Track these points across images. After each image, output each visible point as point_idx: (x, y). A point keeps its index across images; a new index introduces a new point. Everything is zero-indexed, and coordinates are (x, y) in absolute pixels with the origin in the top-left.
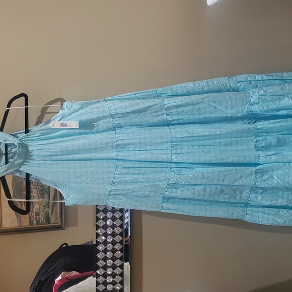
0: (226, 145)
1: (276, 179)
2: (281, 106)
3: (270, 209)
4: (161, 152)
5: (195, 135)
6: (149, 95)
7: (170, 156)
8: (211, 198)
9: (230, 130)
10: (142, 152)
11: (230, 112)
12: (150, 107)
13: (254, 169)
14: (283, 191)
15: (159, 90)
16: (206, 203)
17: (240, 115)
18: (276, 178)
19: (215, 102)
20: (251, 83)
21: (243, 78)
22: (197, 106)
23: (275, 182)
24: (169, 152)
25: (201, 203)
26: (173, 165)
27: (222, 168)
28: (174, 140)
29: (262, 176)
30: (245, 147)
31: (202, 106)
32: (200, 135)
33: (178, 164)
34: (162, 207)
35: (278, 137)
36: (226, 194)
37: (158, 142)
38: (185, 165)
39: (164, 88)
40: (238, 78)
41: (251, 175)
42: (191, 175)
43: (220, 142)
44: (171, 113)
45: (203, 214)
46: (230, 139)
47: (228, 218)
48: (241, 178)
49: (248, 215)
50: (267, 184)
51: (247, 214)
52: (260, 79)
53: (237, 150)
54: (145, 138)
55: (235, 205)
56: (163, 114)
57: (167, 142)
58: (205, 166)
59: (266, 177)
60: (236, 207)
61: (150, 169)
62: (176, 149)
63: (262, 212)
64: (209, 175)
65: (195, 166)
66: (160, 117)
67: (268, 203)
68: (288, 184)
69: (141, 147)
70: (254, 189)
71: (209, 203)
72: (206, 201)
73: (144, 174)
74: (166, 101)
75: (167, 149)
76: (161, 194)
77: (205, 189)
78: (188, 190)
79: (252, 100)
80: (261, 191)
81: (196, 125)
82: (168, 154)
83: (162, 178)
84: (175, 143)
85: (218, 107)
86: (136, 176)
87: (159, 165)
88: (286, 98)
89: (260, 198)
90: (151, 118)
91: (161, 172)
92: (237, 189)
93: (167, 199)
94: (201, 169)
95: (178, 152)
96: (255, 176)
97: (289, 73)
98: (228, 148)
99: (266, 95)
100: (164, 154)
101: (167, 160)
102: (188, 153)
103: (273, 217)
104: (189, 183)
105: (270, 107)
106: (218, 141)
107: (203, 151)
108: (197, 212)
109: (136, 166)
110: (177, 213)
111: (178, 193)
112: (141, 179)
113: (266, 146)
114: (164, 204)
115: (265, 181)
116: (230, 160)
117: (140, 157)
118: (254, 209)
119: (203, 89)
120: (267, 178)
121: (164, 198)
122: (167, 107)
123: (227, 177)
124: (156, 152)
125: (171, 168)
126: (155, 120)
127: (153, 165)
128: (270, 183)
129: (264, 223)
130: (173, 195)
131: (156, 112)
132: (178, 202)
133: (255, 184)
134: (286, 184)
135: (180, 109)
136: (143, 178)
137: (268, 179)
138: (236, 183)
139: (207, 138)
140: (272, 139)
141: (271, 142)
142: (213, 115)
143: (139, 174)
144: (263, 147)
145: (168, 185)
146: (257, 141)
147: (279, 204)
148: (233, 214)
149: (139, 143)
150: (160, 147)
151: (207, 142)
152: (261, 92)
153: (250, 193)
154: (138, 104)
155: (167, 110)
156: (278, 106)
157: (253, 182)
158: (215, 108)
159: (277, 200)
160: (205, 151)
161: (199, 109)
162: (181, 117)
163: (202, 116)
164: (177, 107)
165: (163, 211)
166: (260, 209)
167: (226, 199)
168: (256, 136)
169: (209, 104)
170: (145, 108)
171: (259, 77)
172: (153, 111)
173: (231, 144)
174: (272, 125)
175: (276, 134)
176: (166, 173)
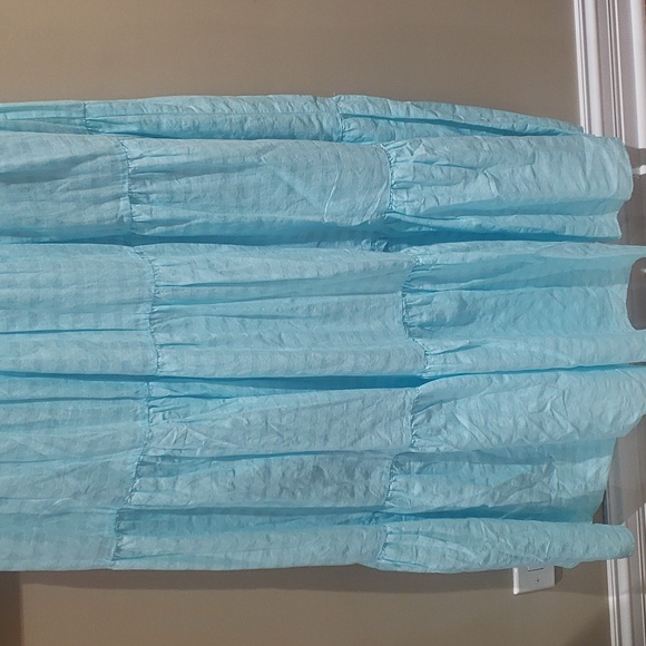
0: (326, 316)
1: (465, 425)
2: (469, 200)
3: (446, 520)
4: (114, 337)
5: (237, 278)
6: (57, 120)
7: (151, 354)
8: (285, 500)
9: (343, 268)
10: (39, 338)
11: (330, 211)
12: (75, 161)
13: (411, 394)
14: (470, 462)
15: (95, 108)
16: (260, 519)
17: (356, 222)
18: (464, 421)
19: (293, 170)
20: (377, 125)
21: (356, 106)
22: (235, 178)
23: (466, 435)
24: (145, 337)
25: (244, 519)
26: (158, 389)
27: (321, 396)
28: (164, 294)
29: (429, 417)
30: (376, 325)
31: (251, 178)
32: (256, 277)
33: (175, 386)
34: (118, 549)
35: (460, 295)
36: (325, 484)
37: (108, 299)
38: (196, 388)
39: (115, 104)
40: (341, 105)
41: (403, 415)
42: (227, 424)
43: (309, 308)
44: (147, 194)
45: (256, 560)
46: (336, 299)
47: (332, 563)
48: (374, 425)
49: (387, 549)
50: (446, 441)
51: (386, 545)
52: (402, 114)
53: (357, 334)
54: (57, 284)
55: (343, 517)
56: (117, 197)
57: (139, 301)
58: (261, 391)
59: (438, 420)
60: (347, 522)
61: (71, 406)
62: (169, 329)
63: (428, 535)
64: (285, 420)
65: (229, 389)
66: (108, 205)
67: (437, 503)
68: (499, 438)
69: (34, 318)
70: (401, 460)
71: (268, 519)
72: (258, 512)
73: (52, 424)
74: (133, 147)
75: (135, 327)
76: (116, 500)
77: (267, 470)
78: (214, 476)
79: (397, 174)
80: (418, 465)
81: (225, 247)
82: (144, 345)
83: (124, 439)
84: (165, 307)
85: (299, 187)
86: (18, 437)
87: (106, 389)
88: (481, 177)
89: (417, 489)
90: (72, 206)
91: (117, 415)
92: (359, 462)
93: (132, 518)
94: (255, 400)
95: (178, 339)
96: (410, 417)
97: (470, 108)
98: (330, 327)
99: (432, 163)
100: (126, 346)
101: (140, 371)
102: (213, 343)
103: (454, 546)
104: (216, 453)
105: (443, 202)
106: (301, 302)
107: (260, 337)
108: (239, 557)
109: (17, 394)
110: (172, 568)
111: (180, 491)
112: (40, 448)
113: (430, 324)
114: (126, 539)
115: (439, 432)
116: (346, 368)
117: (33, 357)
118: (406, 525)
119: (243, 122)
120: (442, 422)
121: (121, 516)
122: (135, 171)
123: (337, 426)
124: (96, 338)
125: (150, 398)
126: (90, 216)
127: (84, 388)
128: (453, 439)
129: (433, 568)
130: (161, 499)
131: (94, 184)
132: (171, 525)
133: (412, 446)
134: (494, 440)
135: (179, 184)
136: (50, 444)
137: (445, 428)
138: (362, 445)
139: (272, 290)
140: (444, 301)
141: (442, 312)
142: (281, 216)
143: (29, 426)
144: (422, 326)
145: (142, 463)
146: (408, 308)
147: (465, 505)
148: (347, 548)
149: (33, 303)
150: (108, 320)
151: (270, 306)
152: (420, 151)
153: (392, 475)
154: (25, 146)
155: (133, 180)
156: (461, 201)
157: (407, 439)
158: (291, 189)
159: (461, 492)
160: (267, 336)
161: (241, 191)
162: (180, 213)
163: (250, 216)
164: (171, 172)
165: (120, 565)
166: (421, 524)
167: (325, 498)
168: (405, 291)
169: (274, 175)
170: (53, 163)
171: (397, 109)
172: (81, 178)
173: (337, 315)
174: (457, 257)
175: (455, 285)
176: (136, 418)
